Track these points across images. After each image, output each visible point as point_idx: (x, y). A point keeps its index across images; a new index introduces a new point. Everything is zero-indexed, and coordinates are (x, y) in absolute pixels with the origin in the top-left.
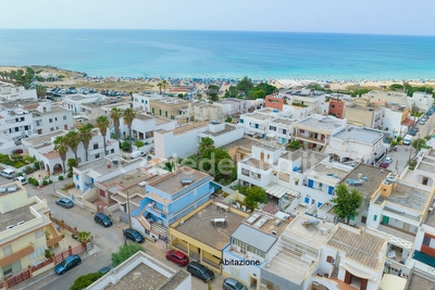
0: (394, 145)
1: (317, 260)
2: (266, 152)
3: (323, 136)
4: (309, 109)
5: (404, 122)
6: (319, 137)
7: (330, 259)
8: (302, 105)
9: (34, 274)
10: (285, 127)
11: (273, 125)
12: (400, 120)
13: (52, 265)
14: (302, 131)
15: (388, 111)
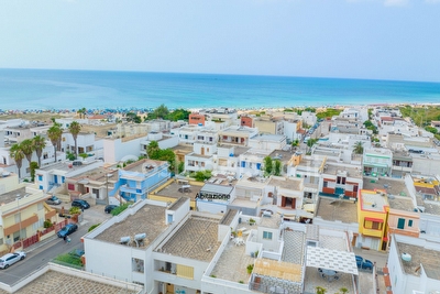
0: (294, 145)
1: (261, 198)
2: (206, 147)
3: (243, 140)
4: (226, 123)
5: (299, 131)
6: (239, 141)
7: (270, 195)
8: (220, 121)
9: (41, 238)
10: (211, 135)
11: (201, 135)
12: (295, 130)
13: (53, 232)
14: (225, 137)
15: (286, 123)
